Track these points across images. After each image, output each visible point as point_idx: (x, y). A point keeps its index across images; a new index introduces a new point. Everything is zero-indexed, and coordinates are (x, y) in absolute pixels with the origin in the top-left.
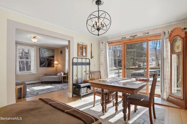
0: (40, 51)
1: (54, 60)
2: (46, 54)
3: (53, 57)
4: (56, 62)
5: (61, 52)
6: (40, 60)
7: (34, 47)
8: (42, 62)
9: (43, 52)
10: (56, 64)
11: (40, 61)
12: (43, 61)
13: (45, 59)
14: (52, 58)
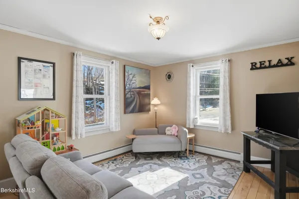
0: (126, 74)
1: (149, 95)
2: (137, 81)
3: (148, 88)
4: (155, 101)
5: (169, 77)
6: (125, 95)
7: (114, 61)
8: (129, 100)
9: (131, 77)
10: (155, 105)
11: (125, 99)
12: (132, 99)
13: (134, 95)
14: (146, 92)
